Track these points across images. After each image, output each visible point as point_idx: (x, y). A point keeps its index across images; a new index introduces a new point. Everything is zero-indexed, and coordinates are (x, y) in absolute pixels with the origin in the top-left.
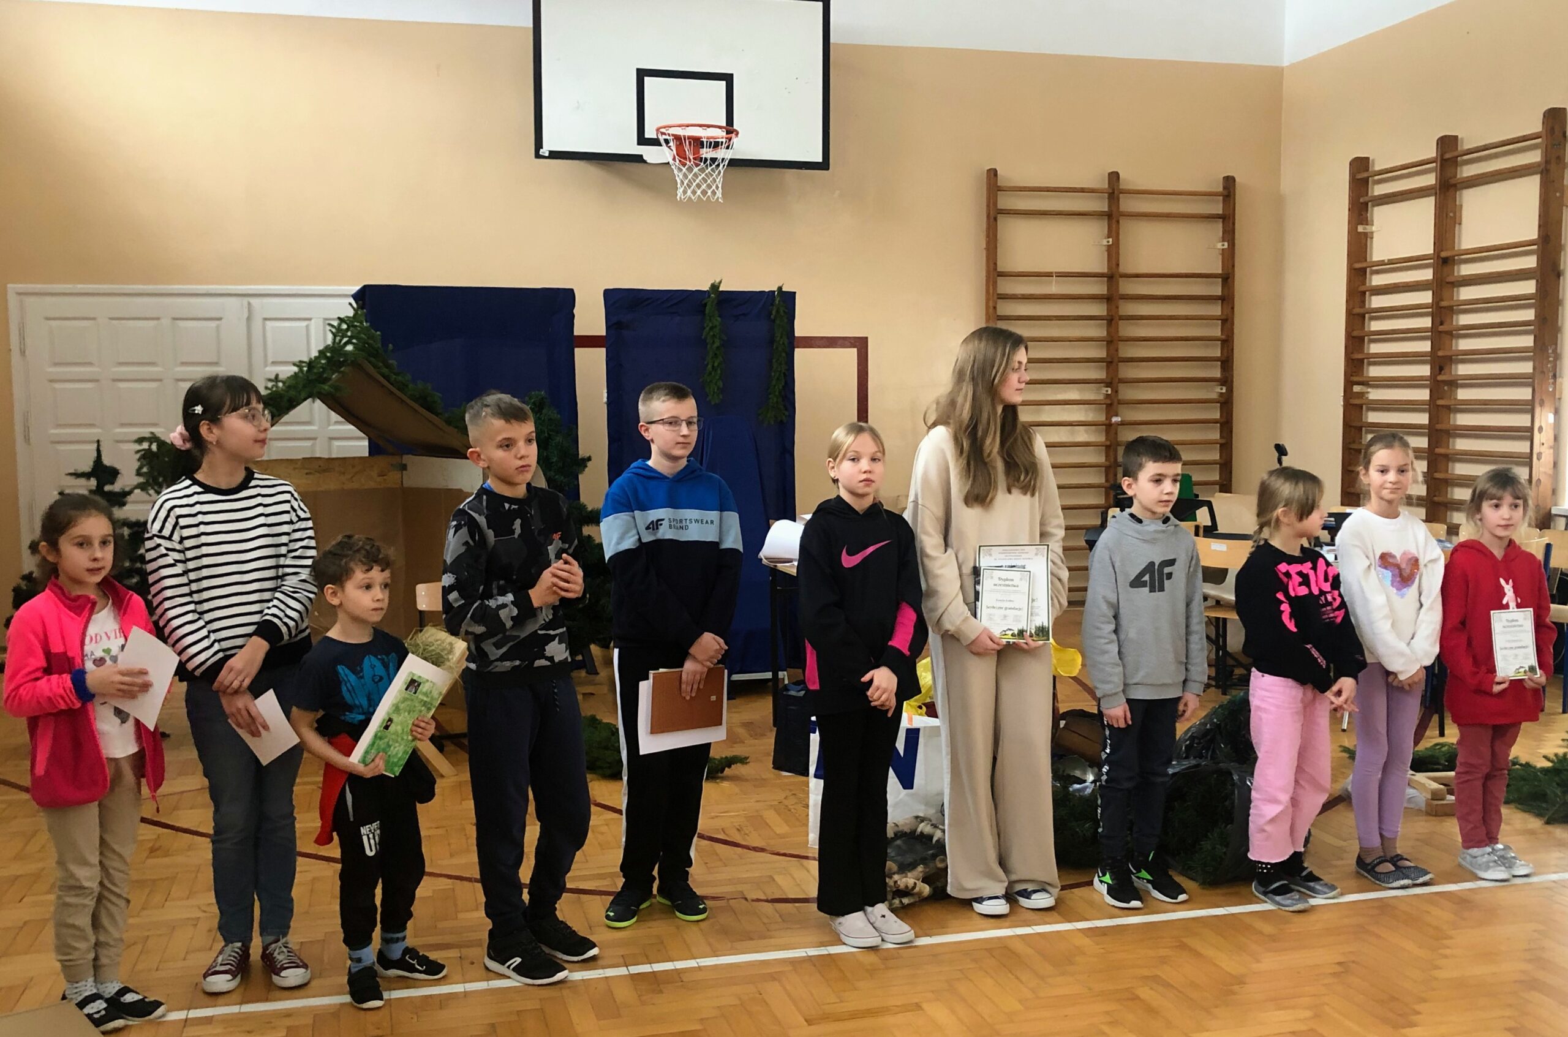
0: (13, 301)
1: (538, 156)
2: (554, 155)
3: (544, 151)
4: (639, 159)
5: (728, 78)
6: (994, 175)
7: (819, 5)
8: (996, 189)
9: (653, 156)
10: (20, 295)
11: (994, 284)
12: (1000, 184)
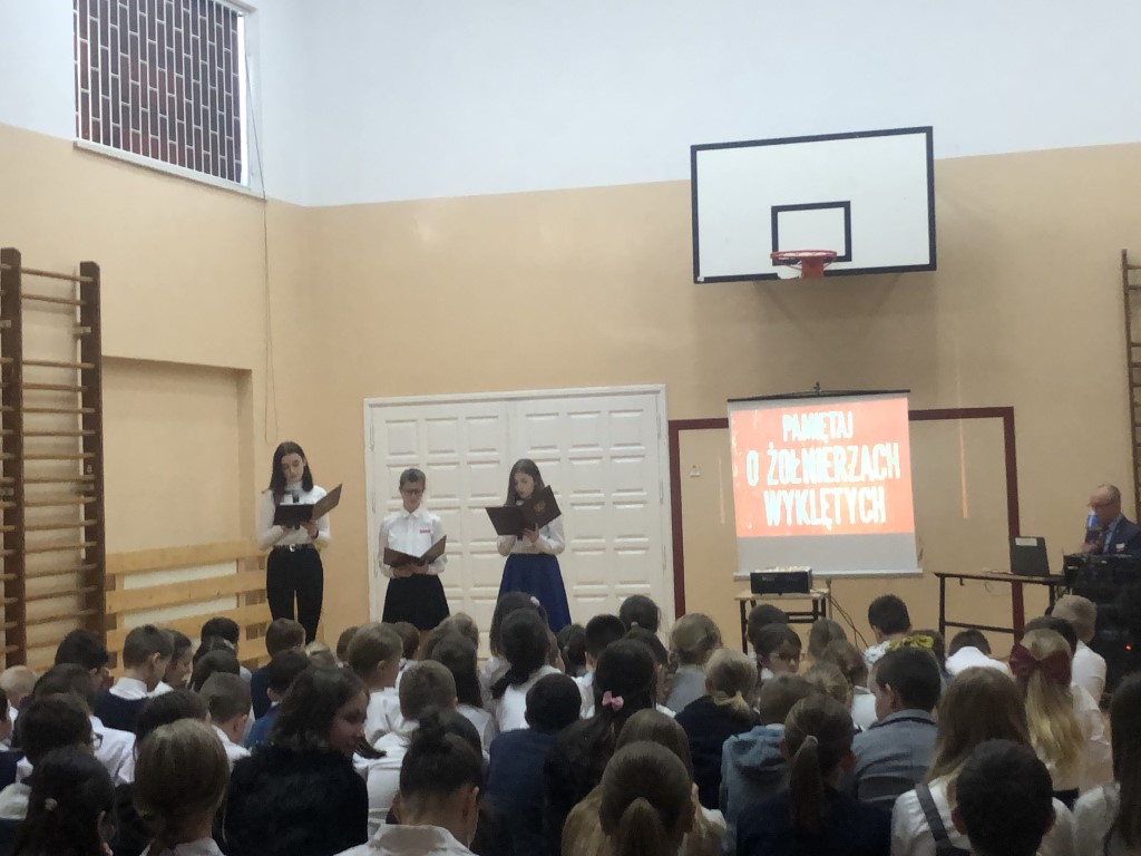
0: (367, 410)
1: (696, 282)
2: (709, 280)
3: (701, 278)
4: (774, 276)
5: (846, 205)
6: (1124, 255)
7: (923, 136)
8: (1126, 267)
9: (786, 273)
10: (371, 406)
11: (1129, 355)
12: (1131, 262)
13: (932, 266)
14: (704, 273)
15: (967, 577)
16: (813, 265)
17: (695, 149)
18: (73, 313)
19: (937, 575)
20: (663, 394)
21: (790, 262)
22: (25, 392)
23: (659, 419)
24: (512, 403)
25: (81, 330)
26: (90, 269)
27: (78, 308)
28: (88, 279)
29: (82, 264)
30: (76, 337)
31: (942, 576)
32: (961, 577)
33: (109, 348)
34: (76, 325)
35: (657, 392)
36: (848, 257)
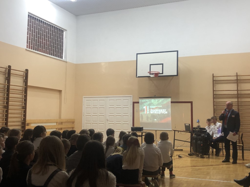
0: (83, 98)
1: (136, 77)
2: (139, 77)
3: (137, 77)
4: (150, 77)
5: (162, 64)
6: (213, 74)
7: (176, 52)
8: (213, 77)
9: (152, 76)
10: (84, 98)
11: (213, 93)
12: (214, 76)
13: (177, 75)
14: (138, 76)
15: (179, 131)
16: (156, 74)
17: (137, 54)
18: (24, 78)
19: (174, 130)
20: (132, 97)
21: (152, 74)
22: (10, 90)
23: (131, 101)
24: (107, 98)
25: (25, 81)
26: (27, 70)
27: (25, 77)
28: (26, 72)
29: (26, 69)
30: (24, 82)
31: (175, 131)
32: (178, 131)
33: (29, 84)
34: (24, 80)
35: (131, 97)
36: (162, 73)
